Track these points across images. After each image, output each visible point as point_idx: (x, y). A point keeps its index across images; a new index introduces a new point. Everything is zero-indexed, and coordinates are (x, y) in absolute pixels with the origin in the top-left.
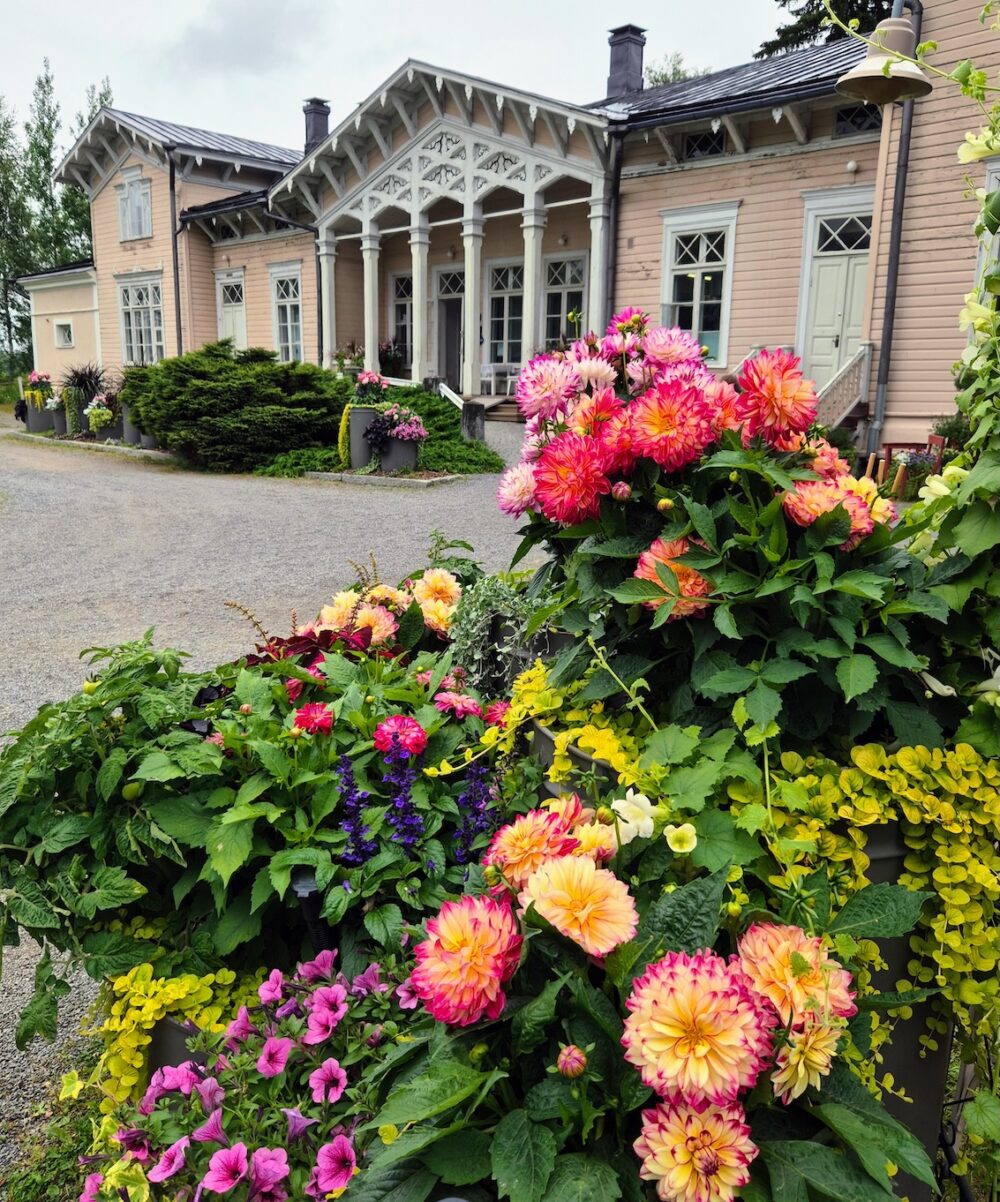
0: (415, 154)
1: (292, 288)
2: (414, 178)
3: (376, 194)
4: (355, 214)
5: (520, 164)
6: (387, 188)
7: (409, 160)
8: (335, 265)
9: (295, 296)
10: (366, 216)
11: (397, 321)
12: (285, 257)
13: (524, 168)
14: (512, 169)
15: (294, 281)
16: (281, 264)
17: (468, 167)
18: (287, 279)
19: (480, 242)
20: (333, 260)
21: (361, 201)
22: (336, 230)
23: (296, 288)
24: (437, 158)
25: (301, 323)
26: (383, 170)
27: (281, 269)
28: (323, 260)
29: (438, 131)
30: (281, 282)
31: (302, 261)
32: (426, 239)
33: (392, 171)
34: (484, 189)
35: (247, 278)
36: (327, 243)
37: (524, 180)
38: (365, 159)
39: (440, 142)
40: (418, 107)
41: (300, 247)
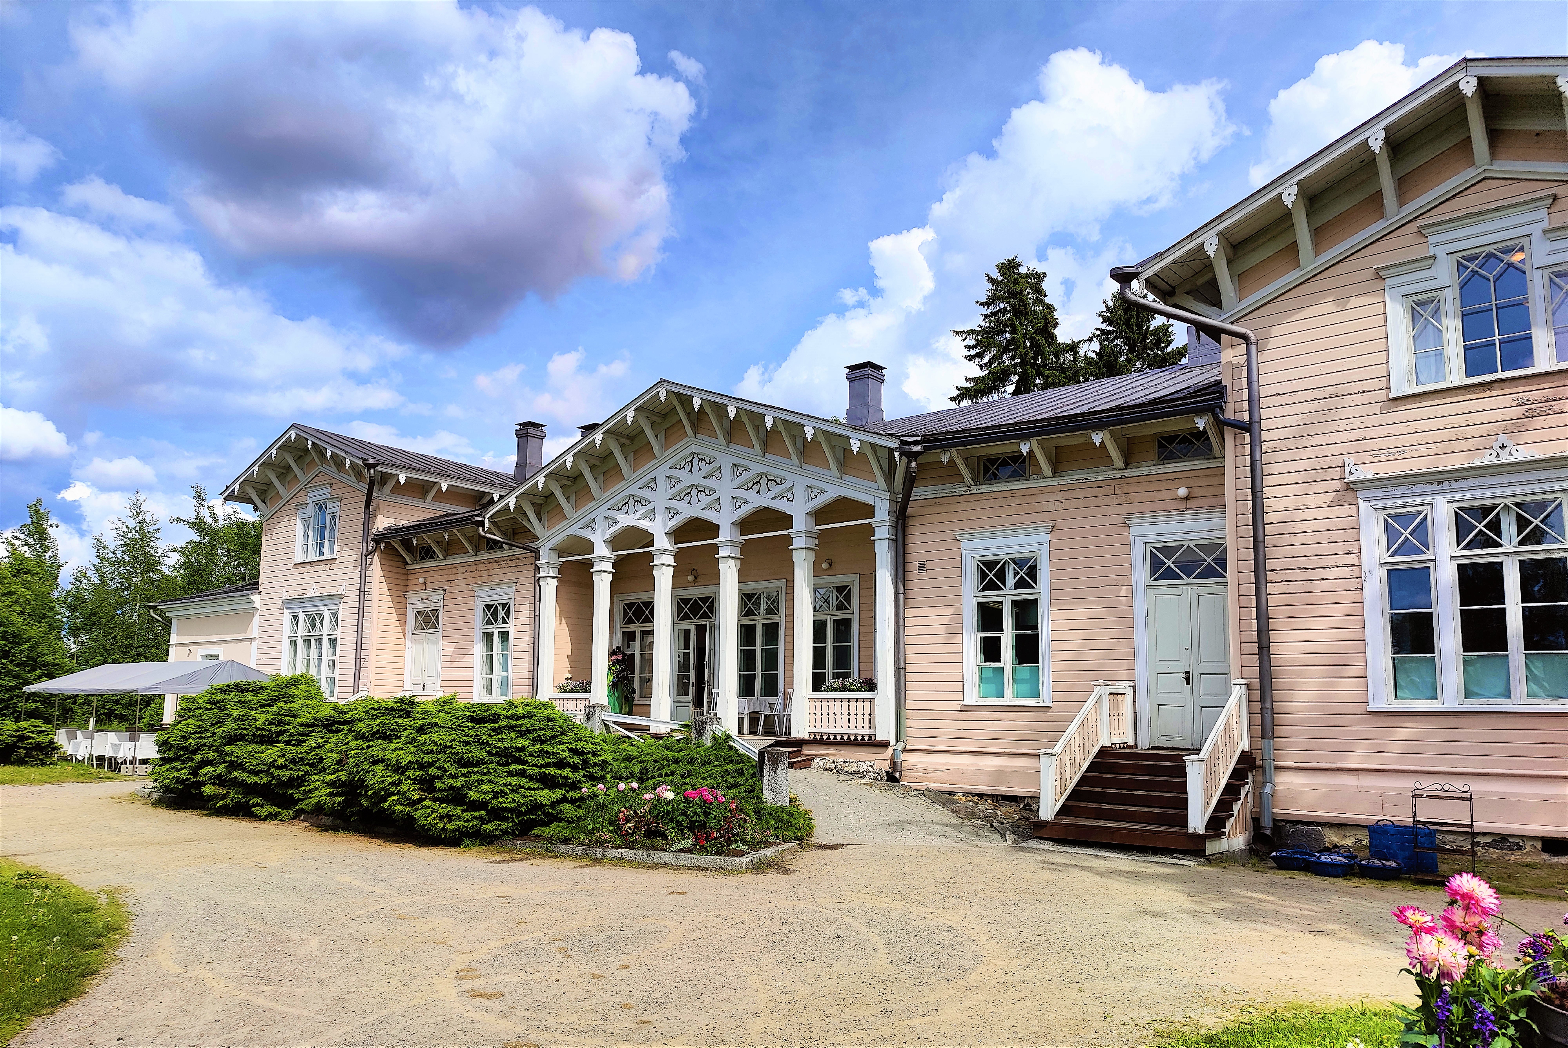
0: (661, 473)
1: (501, 613)
2: (660, 497)
3: (612, 514)
4: (586, 534)
5: (787, 485)
6: (625, 508)
7: (654, 480)
8: (559, 587)
9: (505, 622)
10: (598, 536)
12: (496, 579)
13: (791, 489)
14: (776, 490)
15: (504, 605)
16: (492, 586)
17: (726, 487)
18: (496, 603)
19: (737, 564)
20: (556, 583)
21: (594, 521)
22: (561, 551)
23: (507, 614)
24: (686, 478)
25: (510, 653)
26: (619, 491)
27: (489, 592)
28: (544, 583)
29: (688, 451)
30: (489, 607)
31: (516, 584)
32: (672, 561)
33: (634, 490)
34: (745, 510)
35: (446, 602)
36: (549, 564)
37: (792, 501)
38: (601, 478)
39: (691, 461)
40: (668, 426)
41: (516, 569)
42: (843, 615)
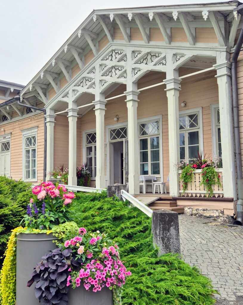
0: (97, 64)
1: (33, 141)
2: (97, 76)
3: (76, 88)
4: (65, 100)
5: (162, 56)
6: (81, 85)
7: (94, 68)
8: (54, 126)
9: (34, 145)
10: (70, 100)
11: (87, 156)
12: (30, 126)
13: (165, 58)
14: (156, 60)
15: (34, 137)
16: (28, 129)
17: (129, 64)
18: (30, 137)
19: (136, 104)
20: (53, 124)
21: (68, 93)
22: (55, 110)
23: (35, 141)
24: (109, 64)
25: (36, 159)
26: (78, 76)
27: (28, 132)
28: (48, 124)
29: (110, 49)
30: (28, 139)
31: (38, 127)
32: (103, 107)
33: (85, 75)
34: (139, 74)
35: (12, 138)
36: (50, 116)
37: (165, 65)
38: (70, 71)
39: (112, 55)
40: (100, 39)
41: (38, 121)
42: (194, 130)
